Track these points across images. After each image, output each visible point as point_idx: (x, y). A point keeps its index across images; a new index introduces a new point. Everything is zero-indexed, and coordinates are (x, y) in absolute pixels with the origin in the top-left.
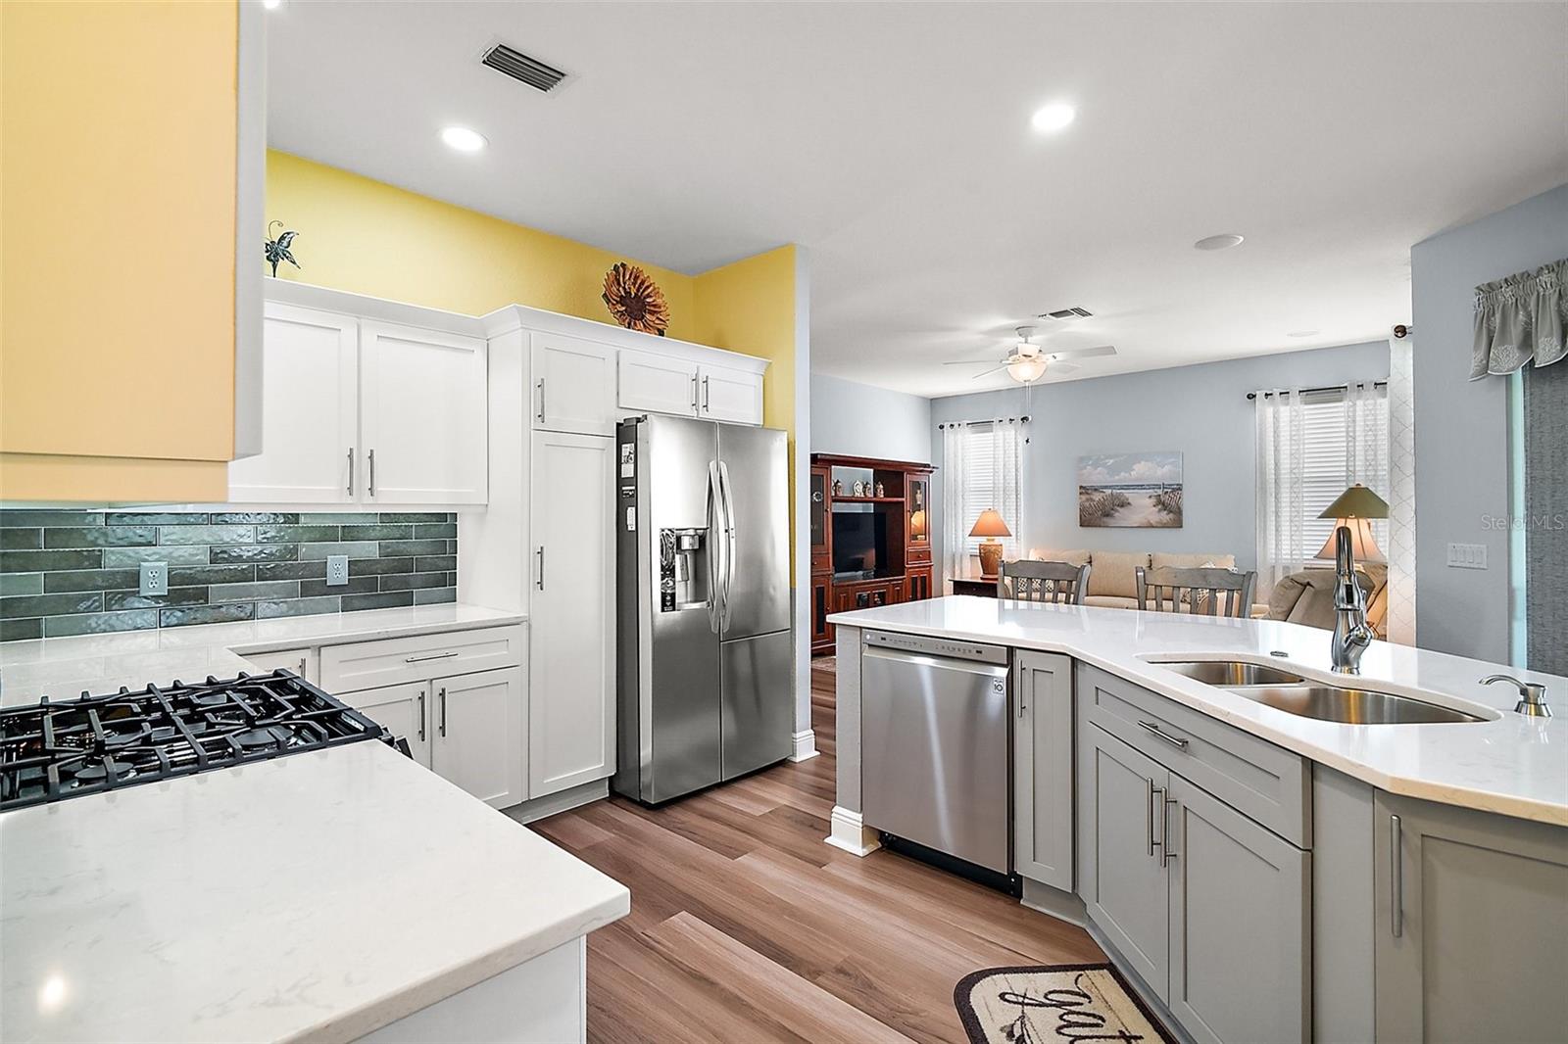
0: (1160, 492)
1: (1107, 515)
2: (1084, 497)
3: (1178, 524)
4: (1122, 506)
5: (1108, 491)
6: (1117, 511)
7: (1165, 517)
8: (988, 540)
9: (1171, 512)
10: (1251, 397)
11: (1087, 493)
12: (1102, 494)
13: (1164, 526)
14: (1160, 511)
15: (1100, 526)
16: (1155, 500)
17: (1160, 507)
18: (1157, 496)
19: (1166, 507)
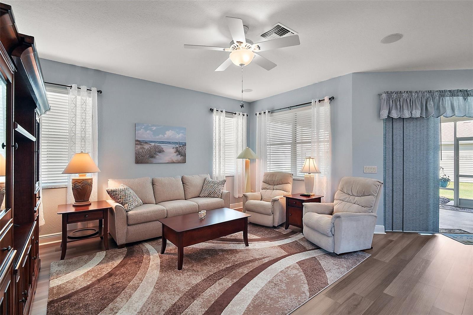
0: (178, 146)
1: (152, 157)
2: (139, 147)
3: (184, 161)
4: (160, 152)
5: (153, 144)
6: (158, 155)
7: (179, 158)
8: (80, 176)
9: (182, 155)
10: (212, 110)
11: (141, 145)
12: (150, 145)
13: (179, 162)
14: (177, 155)
15: (148, 163)
16: (175, 150)
17: (177, 153)
18: (176, 148)
19: (180, 153)
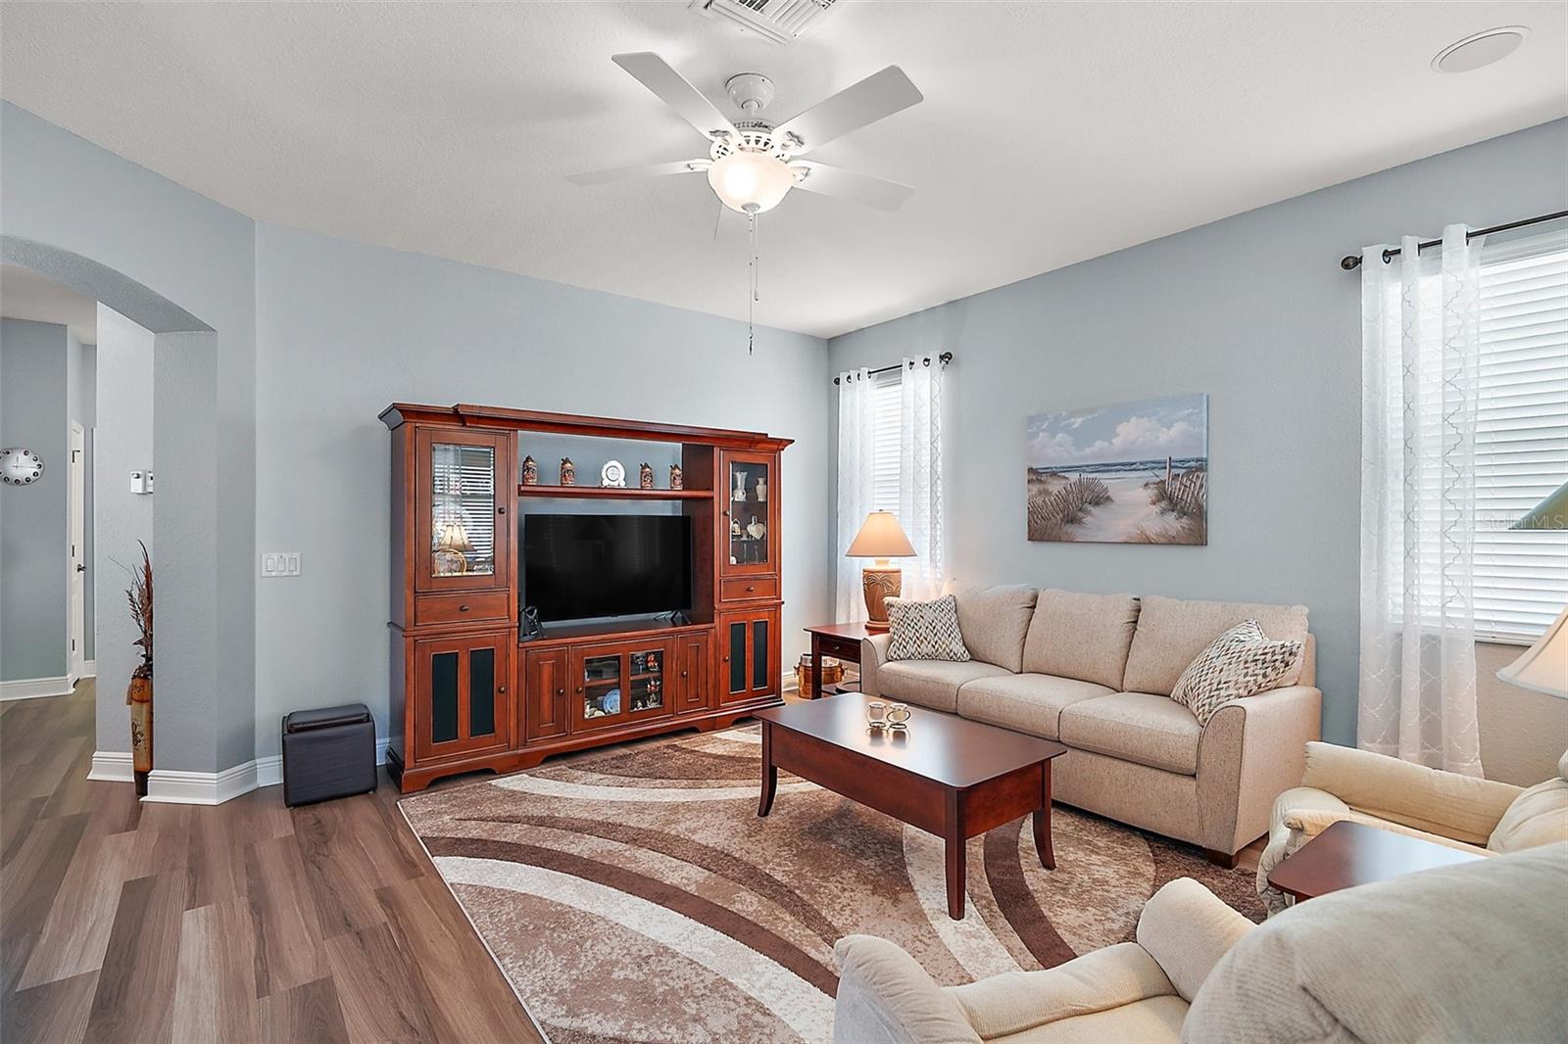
0: (1164, 475)
1: (1072, 520)
2: (1035, 488)
3: (1197, 537)
4: (1097, 504)
5: (1074, 477)
6: (1089, 513)
7: (1173, 524)
8: (878, 563)
9: (1185, 514)
10: (1352, 263)
11: (1041, 481)
12: (1064, 482)
13: (1172, 542)
14: (1164, 512)
15: (1060, 541)
16: (1155, 491)
17: (1164, 504)
18: (1158, 483)
19: (1176, 505)
